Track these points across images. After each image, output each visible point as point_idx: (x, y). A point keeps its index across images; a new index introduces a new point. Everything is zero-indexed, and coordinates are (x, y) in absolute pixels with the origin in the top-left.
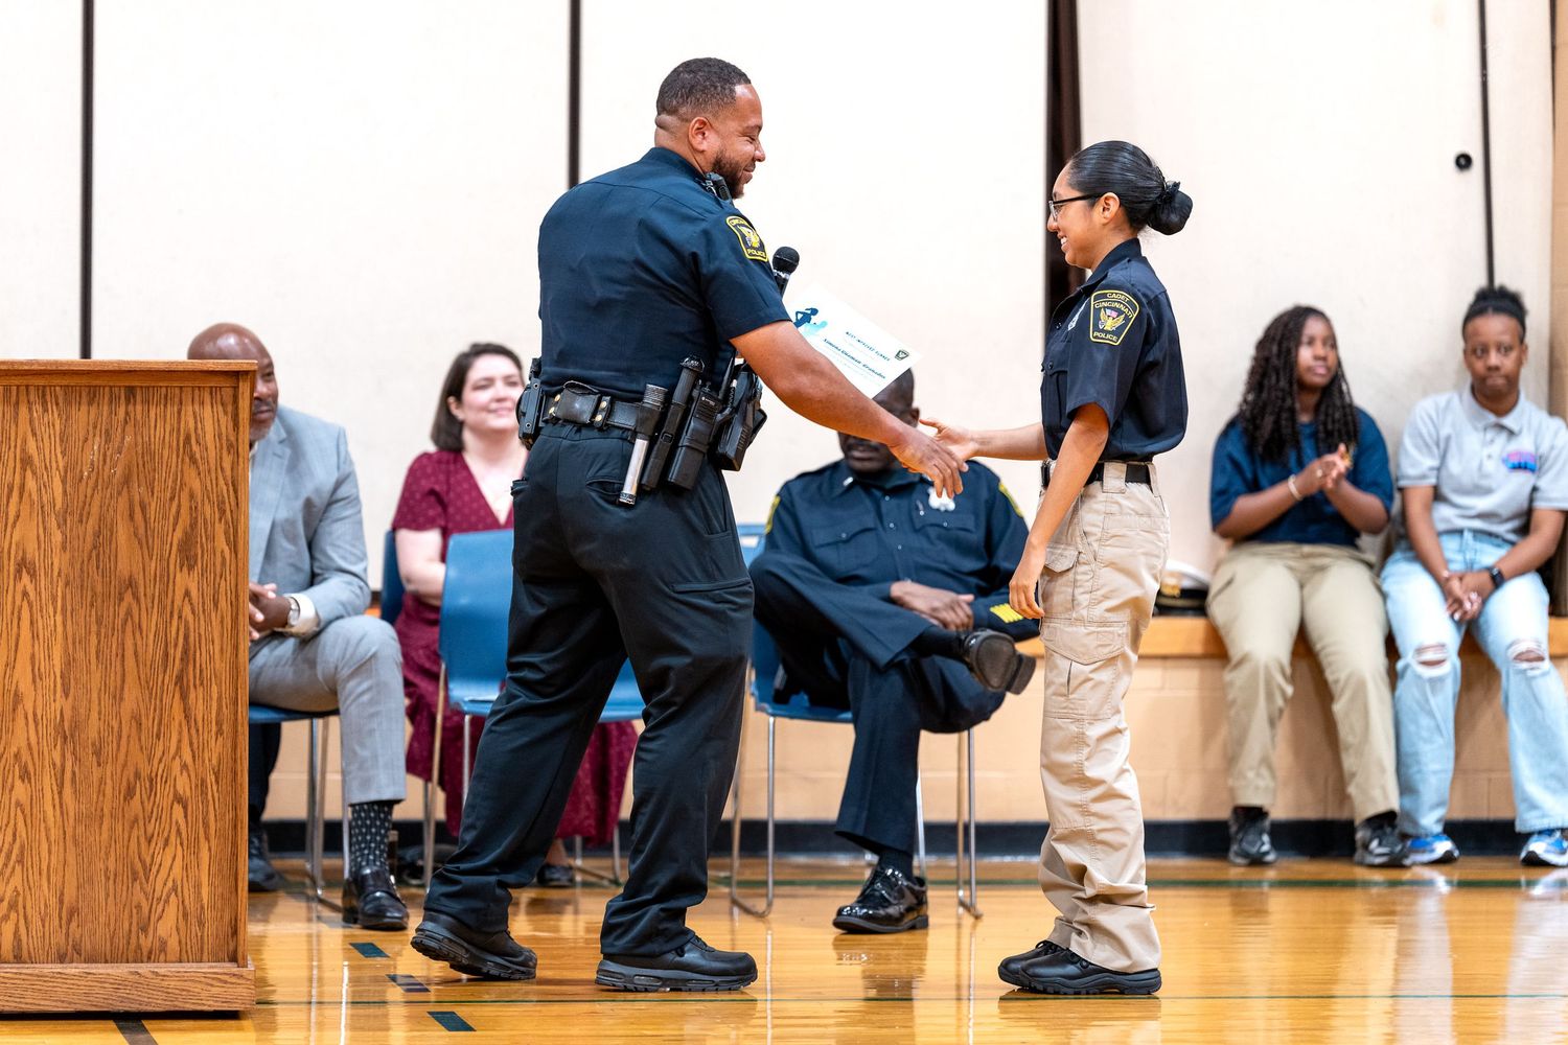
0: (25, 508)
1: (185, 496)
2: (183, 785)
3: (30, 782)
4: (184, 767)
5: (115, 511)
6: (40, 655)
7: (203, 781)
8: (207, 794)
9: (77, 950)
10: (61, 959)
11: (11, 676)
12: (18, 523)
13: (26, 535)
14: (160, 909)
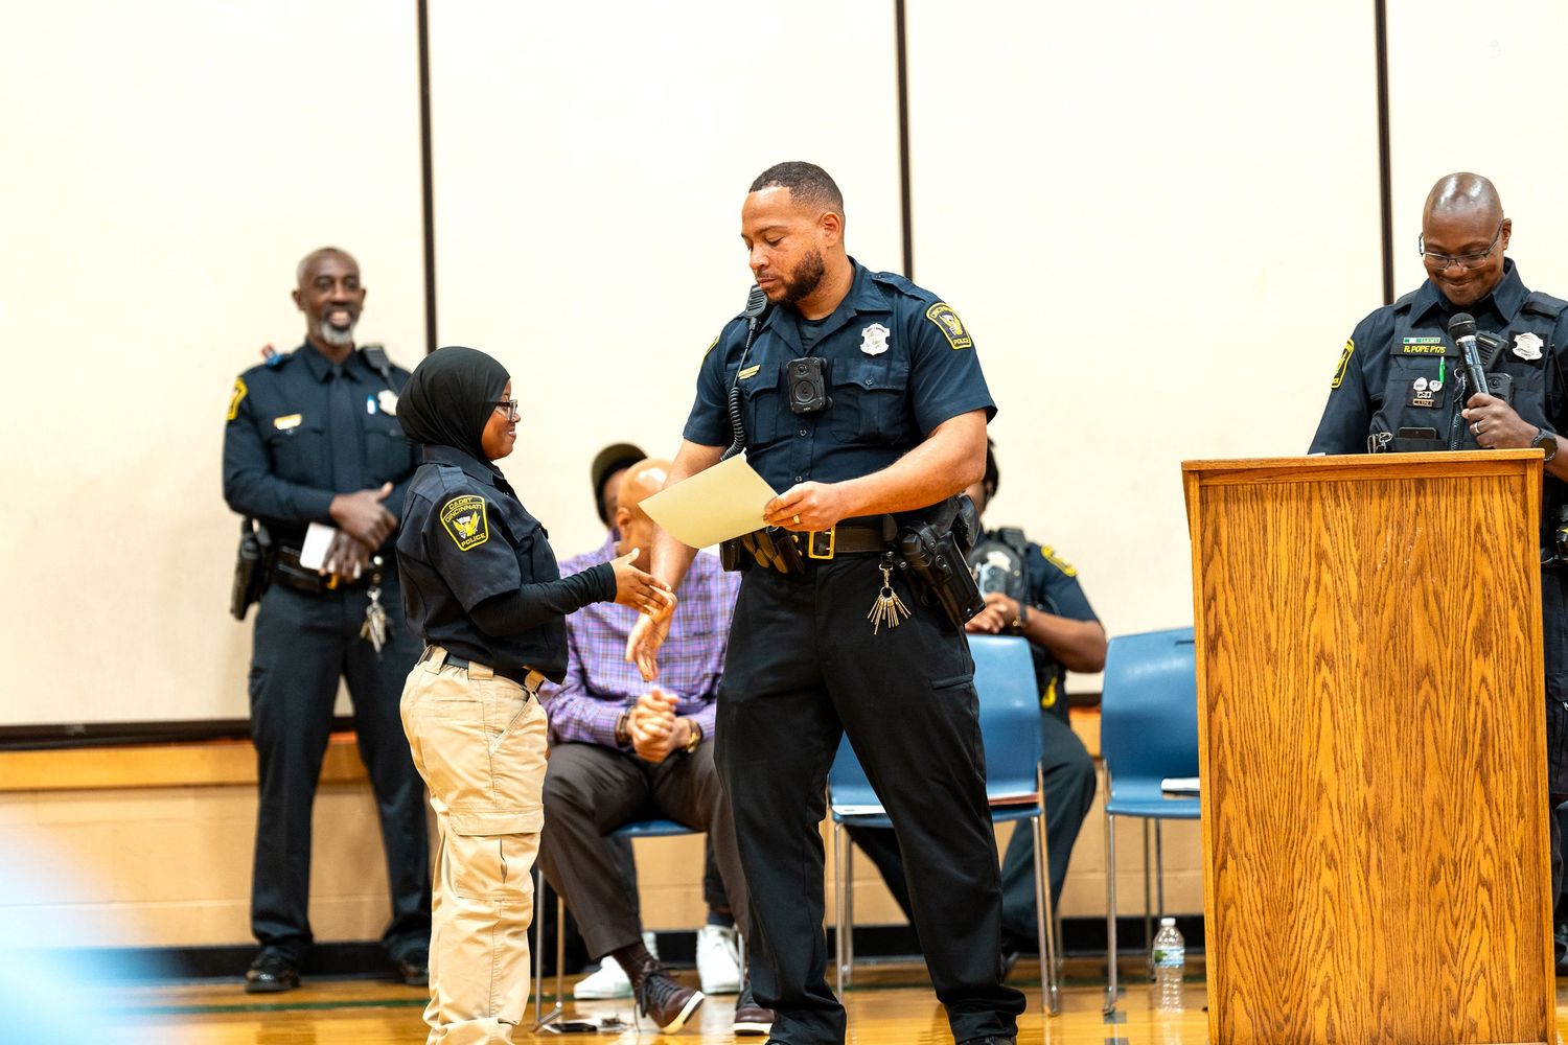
0: (1322, 602)
1: (1478, 584)
2: (1487, 868)
3: (1336, 869)
4: (1487, 850)
5: (1410, 601)
6: (1341, 745)
7: (1507, 865)
8: (1510, 877)
11: (1315, 766)
12: (1315, 618)
13: (1323, 627)
14: (1469, 991)
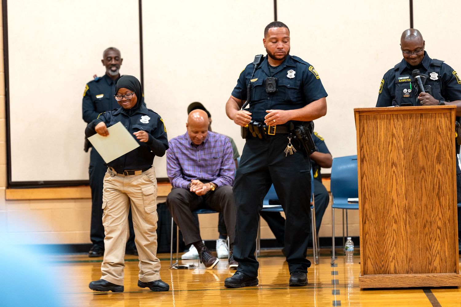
0: (393, 148)
1: (437, 143)
2: (440, 224)
3: (397, 224)
4: (440, 219)
5: (418, 148)
6: (399, 189)
7: (445, 223)
8: (446, 226)
9: (412, 270)
10: (407, 273)
11: (391, 195)
12: (391, 152)
13: (394, 155)
14: (434, 258)
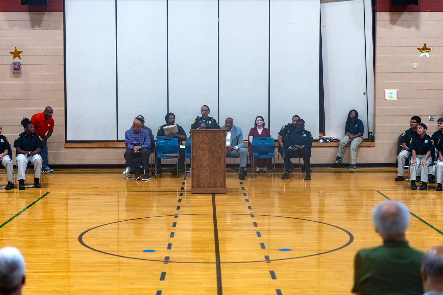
0: (204, 144)
1: (219, 142)
2: (220, 171)
3: (205, 170)
4: (220, 169)
5: (213, 144)
6: (206, 158)
9: (209, 187)
10: (208, 188)
11: (203, 160)
14: (217, 183)
